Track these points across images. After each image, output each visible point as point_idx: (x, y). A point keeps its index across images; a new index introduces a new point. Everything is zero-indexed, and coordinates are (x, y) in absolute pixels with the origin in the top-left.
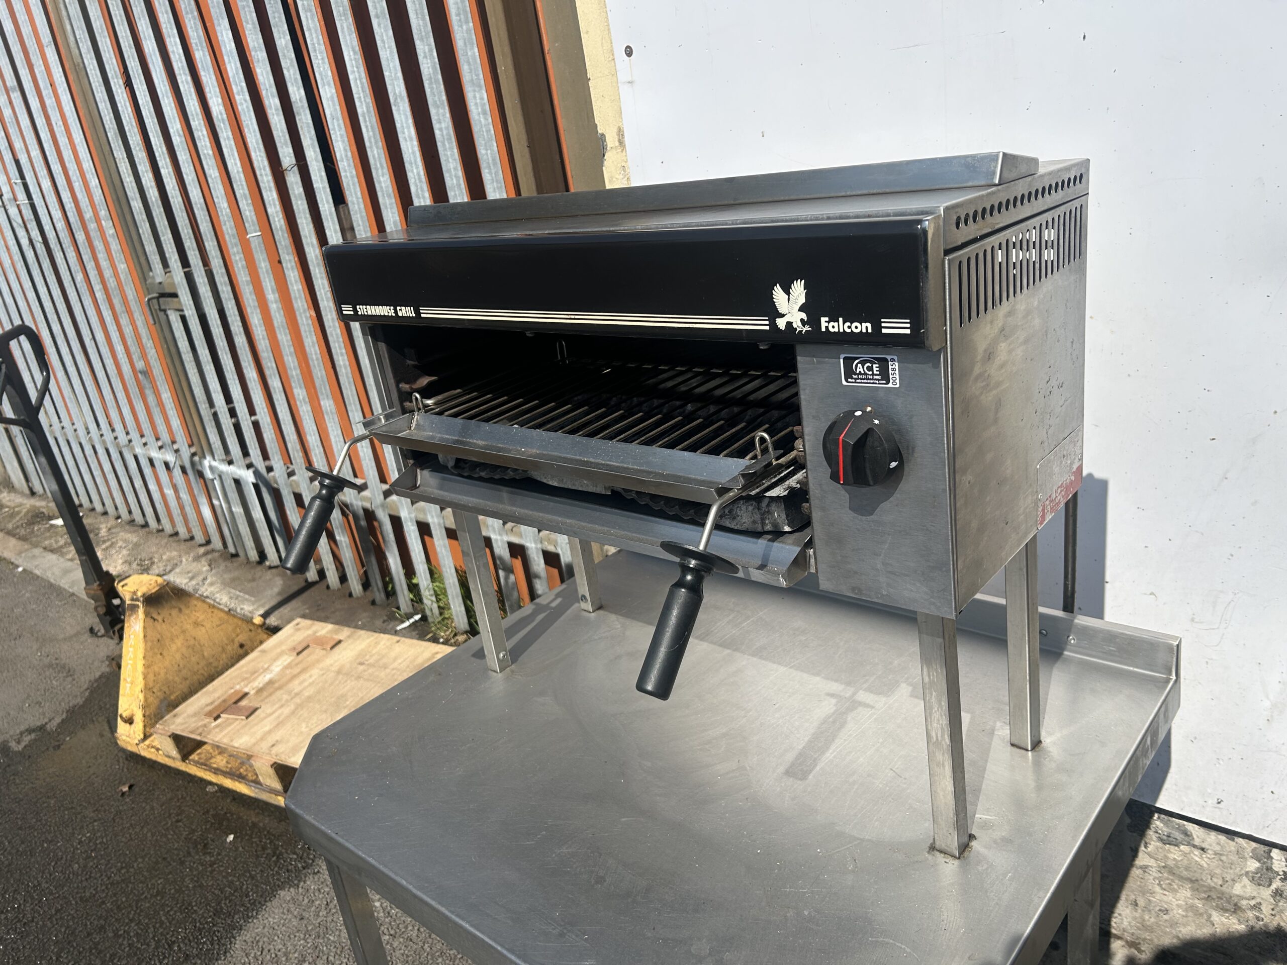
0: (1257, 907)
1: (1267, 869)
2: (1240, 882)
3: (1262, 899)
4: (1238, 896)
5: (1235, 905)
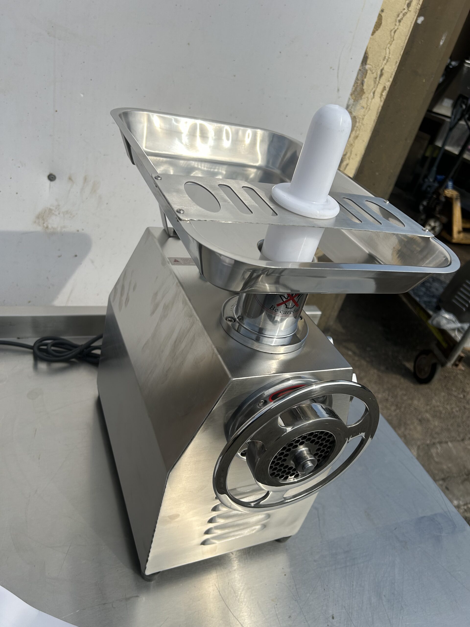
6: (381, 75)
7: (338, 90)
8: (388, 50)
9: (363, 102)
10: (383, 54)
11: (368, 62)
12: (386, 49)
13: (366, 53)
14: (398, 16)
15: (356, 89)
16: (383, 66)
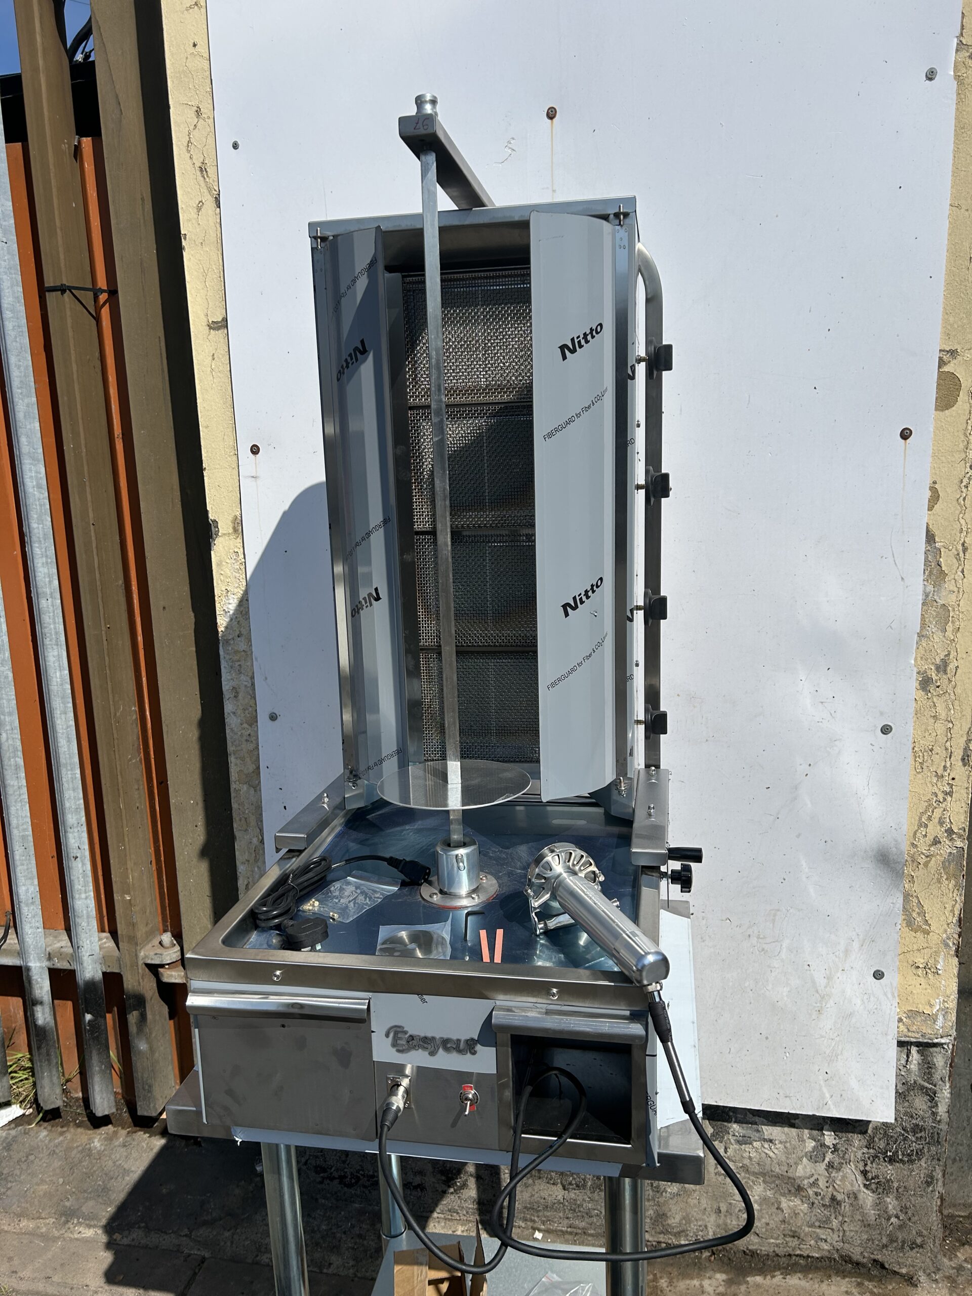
0: (815, 1184)
1: (821, 1146)
2: (801, 1164)
3: (819, 1175)
4: (800, 1177)
5: (799, 1186)
6: (965, 550)
7: (902, 578)
8: (962, 521)
9: (949, 585)
10: (958, 527)
11: (937, 539)
12: (958, 520)
13: (928, 531)
14: (962, 481)
15: (931, 573)
16: (962, 540)
